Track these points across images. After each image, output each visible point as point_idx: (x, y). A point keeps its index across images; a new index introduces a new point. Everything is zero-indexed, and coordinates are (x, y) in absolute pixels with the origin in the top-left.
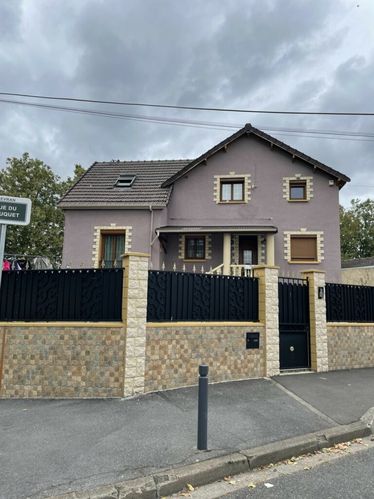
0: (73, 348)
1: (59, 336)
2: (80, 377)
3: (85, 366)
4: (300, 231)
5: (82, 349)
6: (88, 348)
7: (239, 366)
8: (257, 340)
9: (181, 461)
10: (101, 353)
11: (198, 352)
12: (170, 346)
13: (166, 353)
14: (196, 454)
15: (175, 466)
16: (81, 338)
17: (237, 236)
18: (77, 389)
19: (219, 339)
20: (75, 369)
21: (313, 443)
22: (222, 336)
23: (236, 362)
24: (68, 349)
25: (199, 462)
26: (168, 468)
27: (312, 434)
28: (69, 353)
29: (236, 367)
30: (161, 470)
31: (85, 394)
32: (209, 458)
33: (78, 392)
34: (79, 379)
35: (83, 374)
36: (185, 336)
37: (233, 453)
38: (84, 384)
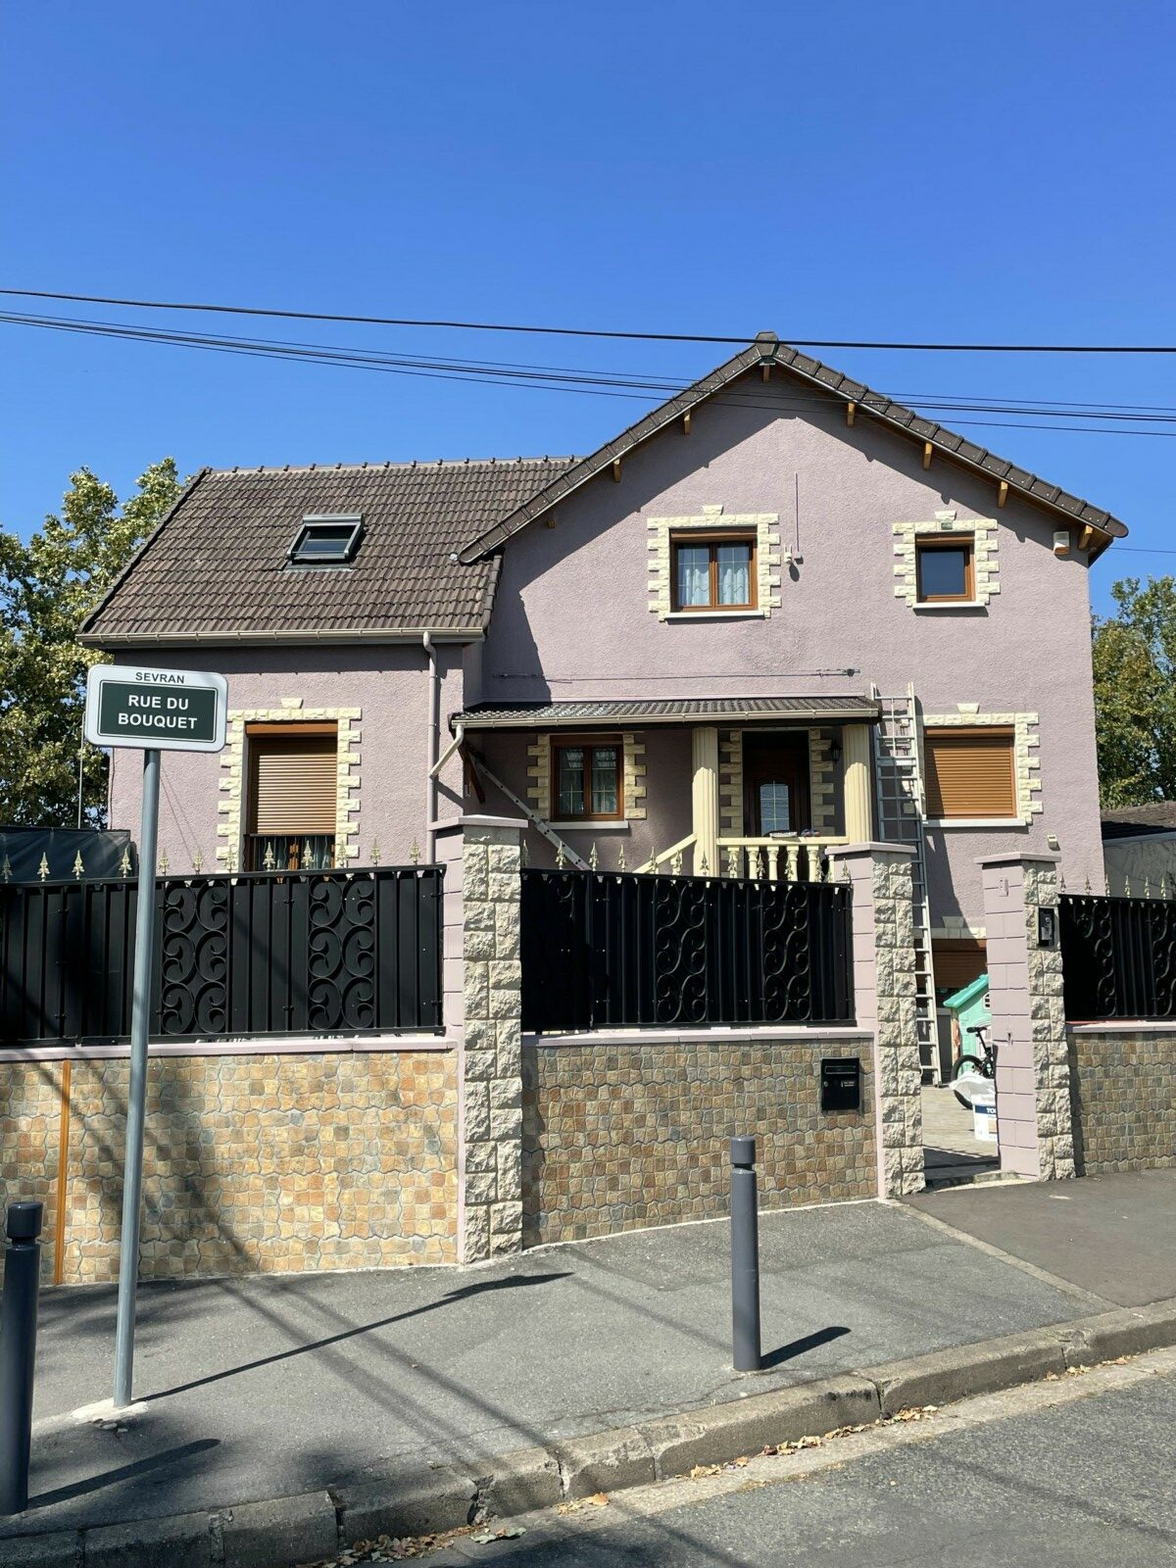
0: (294, 1120)
1: (247, 1083)
2: (321, 1209)
3: (335, 1174)
4: (957, 712)
5: (323, 1121)
6: (341, 1117)
7: (800, 1164)
8: (851, 1084)
9: (697, 1396)
10: (386, 1131)
11: (675, 1123)
12: (591, 1106)
13: (581, 1126)
14: (733, 1380)
15: (688, 1407)
16: (318, 1087)
17: (736, 736)
18: (312, 1245)
19: (738, 1081)
20: (301, 1183)
21: (1049, 1351)
22: (746, 1071)
23: (790, 1154)
24: (280, 1122)
25: (748, 1397)
26: (670, 1413)
27: (1044, 1330)
28: (282, 1135)
29: (791, 1168)
30: (650, 1416)
31: (341, 1258)
32: (772, 1387)
33: (317, 1256)
34: (318, 1213)
35: (330, 1199)
36: (634, 1074)
37: (836, 1375)
38: (333, 1229)
